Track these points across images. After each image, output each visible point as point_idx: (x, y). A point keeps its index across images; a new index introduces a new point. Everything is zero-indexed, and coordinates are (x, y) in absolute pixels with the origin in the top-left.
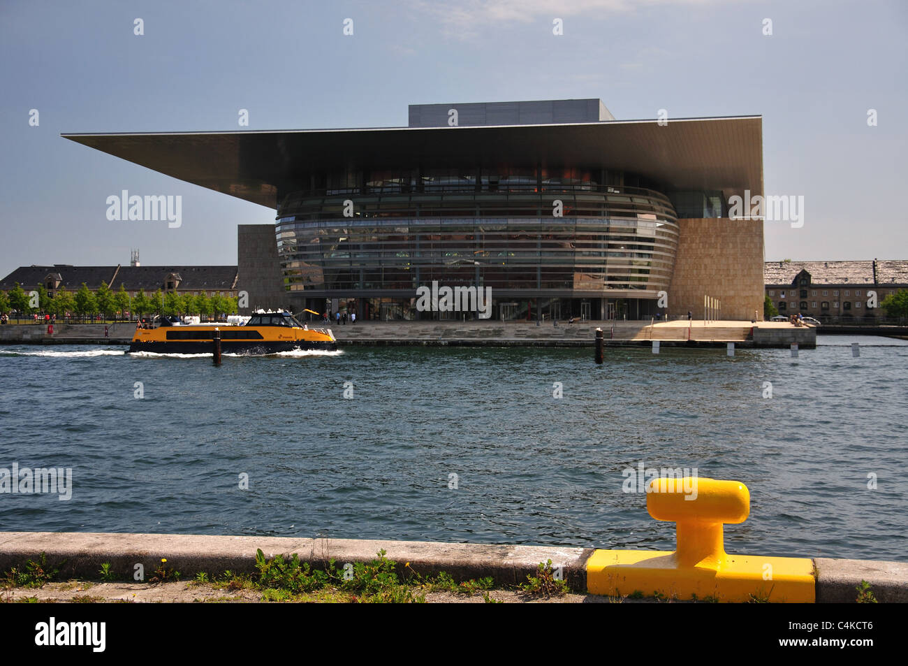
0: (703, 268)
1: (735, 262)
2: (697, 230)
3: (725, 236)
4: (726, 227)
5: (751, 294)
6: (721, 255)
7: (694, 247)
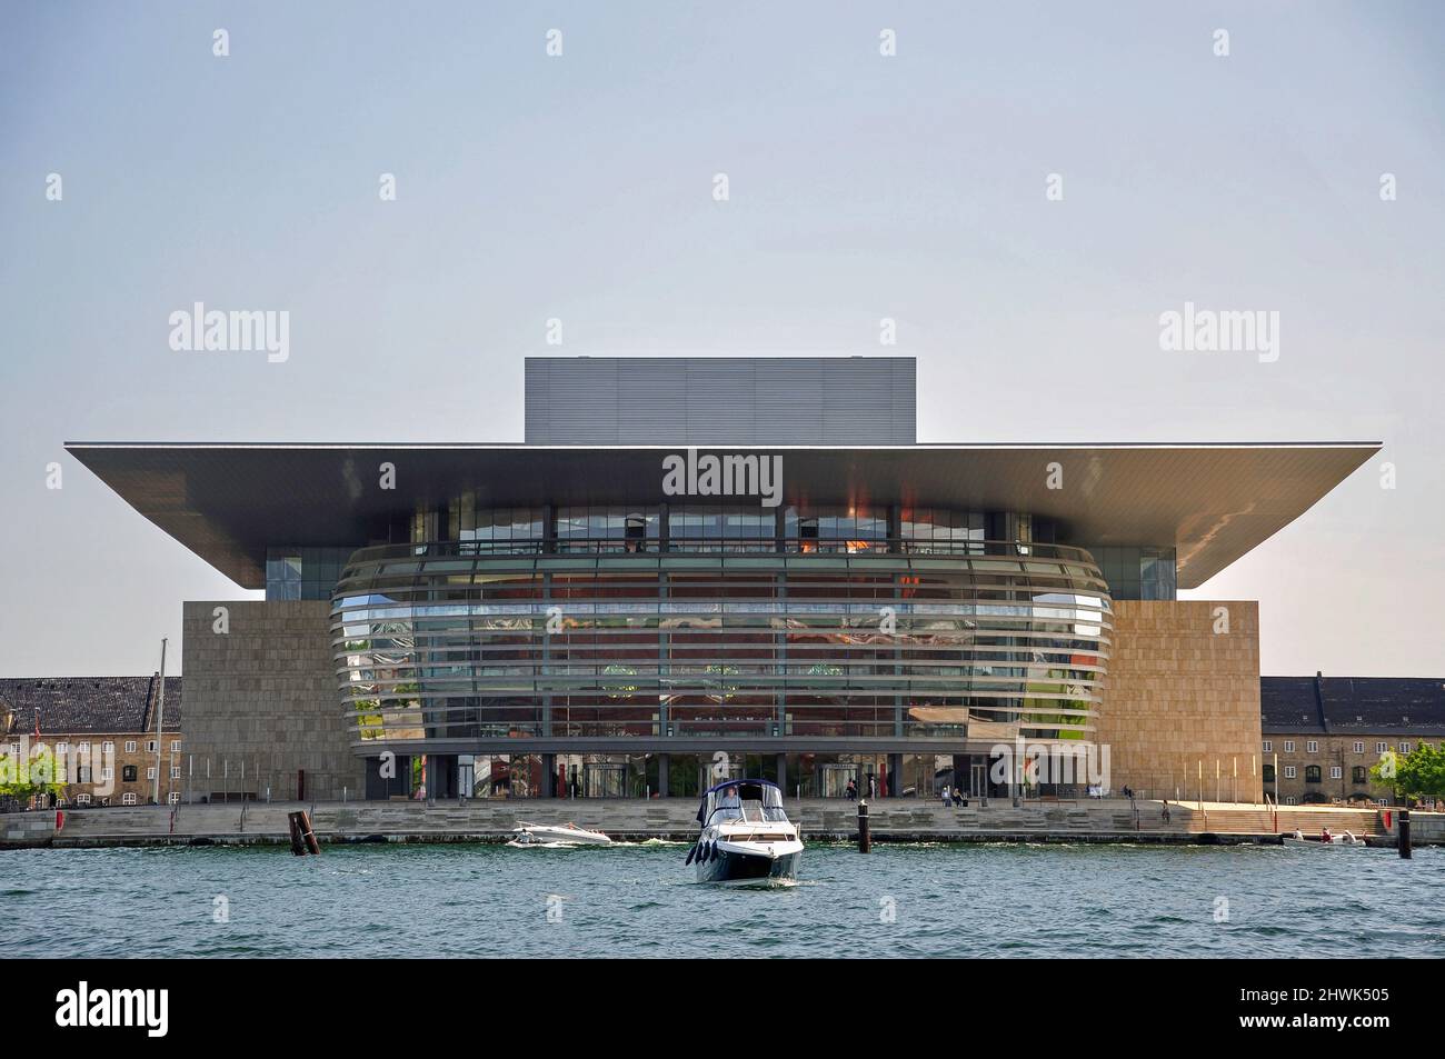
0: (1144, 697)
1: (1207, 687)
2: (1132, 623)
3: (1185, 636)
4: (1188, 619)
5: (1238, 751)
6: (1180, 672)
7: (1125, 657)
